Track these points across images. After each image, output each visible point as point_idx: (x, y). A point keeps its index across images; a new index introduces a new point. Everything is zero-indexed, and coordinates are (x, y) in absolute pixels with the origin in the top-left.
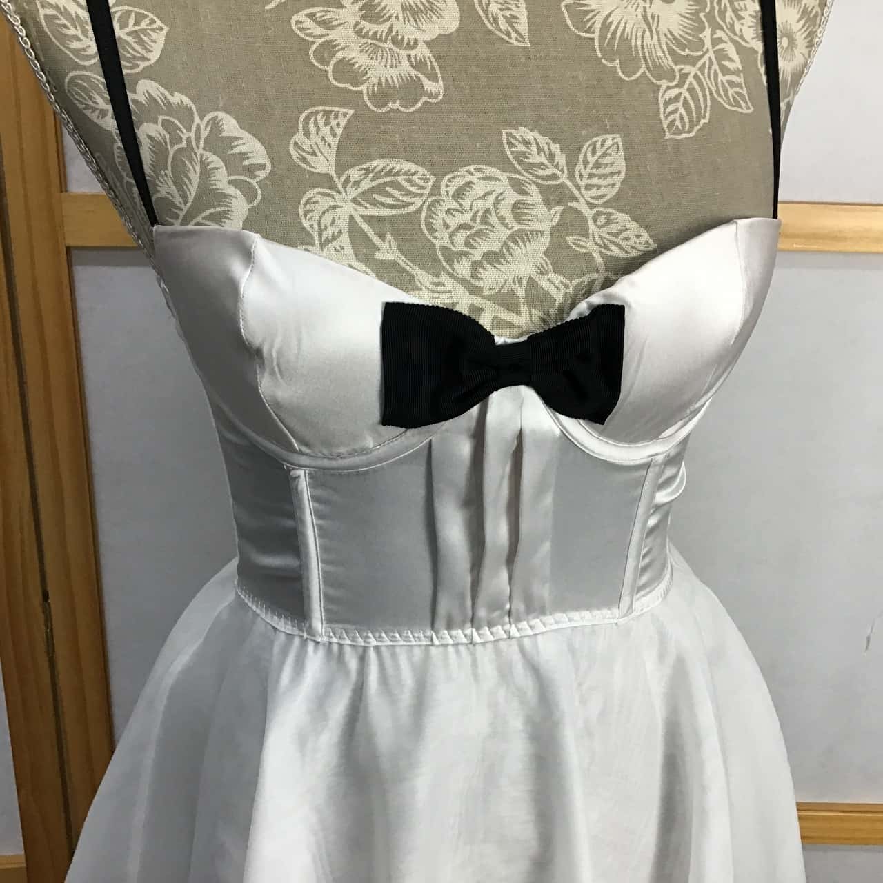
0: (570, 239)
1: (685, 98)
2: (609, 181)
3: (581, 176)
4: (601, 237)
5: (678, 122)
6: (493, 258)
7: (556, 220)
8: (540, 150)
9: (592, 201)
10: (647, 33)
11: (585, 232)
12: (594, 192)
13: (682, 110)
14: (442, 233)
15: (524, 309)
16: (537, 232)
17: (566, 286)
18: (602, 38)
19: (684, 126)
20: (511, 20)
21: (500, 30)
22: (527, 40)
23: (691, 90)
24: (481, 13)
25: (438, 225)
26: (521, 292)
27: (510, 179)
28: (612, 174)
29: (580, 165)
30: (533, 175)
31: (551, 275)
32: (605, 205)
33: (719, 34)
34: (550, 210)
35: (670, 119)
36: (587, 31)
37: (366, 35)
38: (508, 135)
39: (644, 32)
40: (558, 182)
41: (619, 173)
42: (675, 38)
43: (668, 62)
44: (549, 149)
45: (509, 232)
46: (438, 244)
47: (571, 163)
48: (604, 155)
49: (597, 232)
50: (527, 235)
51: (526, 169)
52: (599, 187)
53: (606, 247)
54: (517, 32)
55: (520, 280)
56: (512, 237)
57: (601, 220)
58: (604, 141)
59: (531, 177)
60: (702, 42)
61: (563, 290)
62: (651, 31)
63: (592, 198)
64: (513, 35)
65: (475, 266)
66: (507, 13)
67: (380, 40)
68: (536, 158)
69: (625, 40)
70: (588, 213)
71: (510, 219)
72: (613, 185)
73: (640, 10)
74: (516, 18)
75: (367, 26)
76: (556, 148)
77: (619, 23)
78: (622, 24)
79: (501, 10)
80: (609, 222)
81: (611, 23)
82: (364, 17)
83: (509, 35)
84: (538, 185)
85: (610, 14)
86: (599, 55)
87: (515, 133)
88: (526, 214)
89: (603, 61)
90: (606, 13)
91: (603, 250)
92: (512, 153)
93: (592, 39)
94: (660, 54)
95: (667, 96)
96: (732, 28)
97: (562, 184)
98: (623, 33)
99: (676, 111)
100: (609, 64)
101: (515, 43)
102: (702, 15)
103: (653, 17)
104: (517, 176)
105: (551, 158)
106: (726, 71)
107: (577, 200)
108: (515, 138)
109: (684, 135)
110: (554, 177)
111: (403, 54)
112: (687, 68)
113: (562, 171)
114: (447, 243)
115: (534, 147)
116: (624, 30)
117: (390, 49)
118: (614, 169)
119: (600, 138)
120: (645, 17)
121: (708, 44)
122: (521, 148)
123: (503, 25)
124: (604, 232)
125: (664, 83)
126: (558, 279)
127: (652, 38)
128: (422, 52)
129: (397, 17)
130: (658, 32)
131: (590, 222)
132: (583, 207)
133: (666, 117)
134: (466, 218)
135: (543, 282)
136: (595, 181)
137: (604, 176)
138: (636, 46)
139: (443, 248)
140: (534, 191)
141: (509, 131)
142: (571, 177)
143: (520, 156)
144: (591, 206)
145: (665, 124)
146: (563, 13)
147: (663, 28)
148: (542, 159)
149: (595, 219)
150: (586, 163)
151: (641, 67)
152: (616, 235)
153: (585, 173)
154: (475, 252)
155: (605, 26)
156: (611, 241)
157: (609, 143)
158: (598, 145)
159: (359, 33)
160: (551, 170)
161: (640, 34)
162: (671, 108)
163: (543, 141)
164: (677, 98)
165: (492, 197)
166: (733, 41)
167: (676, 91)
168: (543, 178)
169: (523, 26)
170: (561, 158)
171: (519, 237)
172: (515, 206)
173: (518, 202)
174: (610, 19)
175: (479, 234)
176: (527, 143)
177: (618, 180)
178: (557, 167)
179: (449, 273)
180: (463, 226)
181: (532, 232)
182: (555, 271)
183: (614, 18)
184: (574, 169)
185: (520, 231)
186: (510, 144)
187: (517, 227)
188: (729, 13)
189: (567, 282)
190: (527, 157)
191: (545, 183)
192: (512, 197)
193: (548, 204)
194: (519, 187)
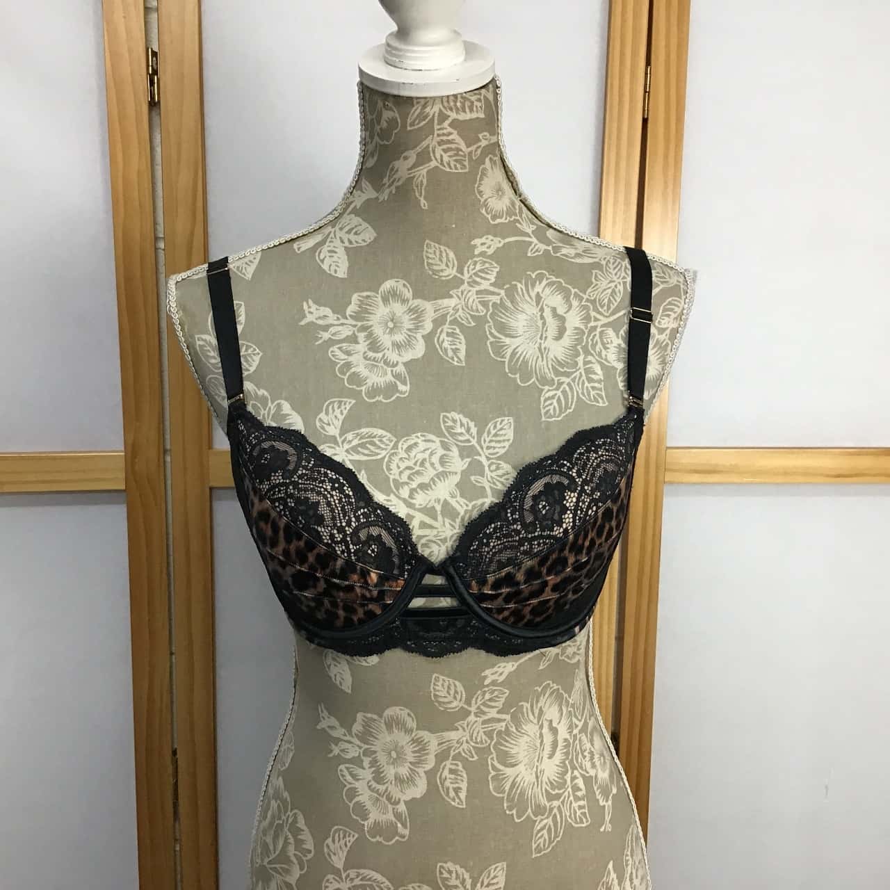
0: (473, 478)
1: (559, 397)
2: (502, 444)
3: (485, 441)
4: (491, 477)
5: (552, 411)
6: (423, 487)
7: (466, 466)
8: (462, 425)
9: (490, 456)
10: (540, 359)
11: (482, 474)
12: (491, 451)
13: (555, 404)
14: (395, 471)
15: (440, 518)
16: (453, 473)
17: (467, 505)
18: (510, 361)
19: (555, 414)
20: (455, 351)
21: (447, 356)
22: (464, 362)
23: (564, 392)
24: (438, 346)
25: (393, 466)
26: (438, 508)
27: (441, 441)
28: (504, 441)
29: (485, 434)
30: (456, 440)
31: (459, 498)
32: (498, 458)
33: (590, 358)
34: (462, 460)
35: (547, 409)
36: (502, 357)
37: (369, 359)
38: (444, 416)
39: (538, 357)
40: (470, 444)
41: (508, 440)
42: (558, 361)
43: (551, 375)
44: (468, 424)
45: (435, 472)
46: (392, 477)
47: (480, 434)
48: (501, 429)
49: (489, 473)
50: (446, 475)
51: (452, 436)
52: (494, 448)
53: (494, 483)
54: (458, 357)
55: (439, 501)
56: (438, 476)
57: (493, 467)
58: (502, 421)
59: (454, 441)
60: (577, 363)
61: (465, 508)
62: (542, 357)
63: (489, 454)
64: (456, 359)
65: (412, 491)
66: (454, 347)
67: (377, 362)
68: (459, 430)
69: (525, 363)
70: (485, 463)
71: (437, 465)
72: (504, 447)
73: (537, 345)
74: (458, 349)
75: (371, 354)
76: (472, 424)
77: (522, 353)
78: (525, 353)
79: (450, 345)
80: (498, 468)
81: (517, 353)
82: (369, 349)
83: (452, 358)
84: (457, 445)
85: (517, 347)
86: (507, 371)
87: (448, 415)
88: (448, 462)
89: (509, 374)
90: (515, 347)
91: (492, 485)
92: (445, 426)
93: (504, 362)
94: (547, 371)
95: (547, 395)
96: (600, 354)
97: (473, 446)
98: (524, 358)
99: (551, 404)
100: (513, 376)
101: (456, 363)
102: (579, 347)
103: (545, 349)
104: (446, 440)
105: (468, 430)
106: (590, 380)
107: (480, 455)
108: (448, 418)
109: (554, 419)
110: (468, 441)
111: (389, 369)
112: (563, 379)
113: (474, 438)
114: (397, 477)
115: (459, 423)
116: (525, 356)
117: (382, 367)
118: (506, 438)
119: (500, 419)
120: (540, 349)
121: (581, 364)
122: (450, 423)
123: (450, 353)
124: (493, 475)
125: (547, 388)
126: (462, 501)
127: (543, 360)
128: (400, 369)
129: (388, 349)
130: (547, 358)
131: (487, 468)
132: (483, 459)
133: (544, 408)
134: (411, 464)
135: (453, 502)
136: (493, 444)
137: (499, 442)
138: (531, 366)
139: (394, 480)
140: (455, 450)
141: (445, 414)
142: (479, 442)
143: (449, 428)
144: (488, 459)
145: (543, 411)
146: (488, 347)
147: (551, 356)
148: (463, 430)
149: (489, 466)
150: (489, 433)
151: (532, 378)
152: (501, 477)
153: (487, 440)
154: (413, 483)
155: (514, 353)
156: (498, 481)
157: (506, 422)
158: (498, 423)
159: (365, 358)
160: (467, 437)
161: (535, 358)
162: (549, 402)
163: (465, 420)
164: (553, 397)
165: (428, 452)
166: (599, 362)
167: (554, 392)
168: (461, 441)
169: (462, 354)
170: (474, 430)
171: (442, 475)
172: (442, 458)
173: (445, 455)
174: (517, 350)
175: (418, 473)
176: (454, 421)
177: (507, 444)
178: (471, 435)
179: (395, 495)
180: (408, 468)
181: (450, 472)
182: (462, 496)
183: (520, 350)
184: (481, 437)
185: (443, 471)
186: (445, 422)
187: (441, 469)
188: (599, 345)
189: (468, 503)
190: (453, 429)
191: (463, 444)
192: (441, 452)
193: (462, 457)
194: (445, 446)
